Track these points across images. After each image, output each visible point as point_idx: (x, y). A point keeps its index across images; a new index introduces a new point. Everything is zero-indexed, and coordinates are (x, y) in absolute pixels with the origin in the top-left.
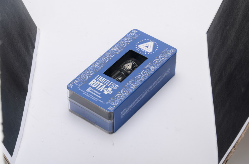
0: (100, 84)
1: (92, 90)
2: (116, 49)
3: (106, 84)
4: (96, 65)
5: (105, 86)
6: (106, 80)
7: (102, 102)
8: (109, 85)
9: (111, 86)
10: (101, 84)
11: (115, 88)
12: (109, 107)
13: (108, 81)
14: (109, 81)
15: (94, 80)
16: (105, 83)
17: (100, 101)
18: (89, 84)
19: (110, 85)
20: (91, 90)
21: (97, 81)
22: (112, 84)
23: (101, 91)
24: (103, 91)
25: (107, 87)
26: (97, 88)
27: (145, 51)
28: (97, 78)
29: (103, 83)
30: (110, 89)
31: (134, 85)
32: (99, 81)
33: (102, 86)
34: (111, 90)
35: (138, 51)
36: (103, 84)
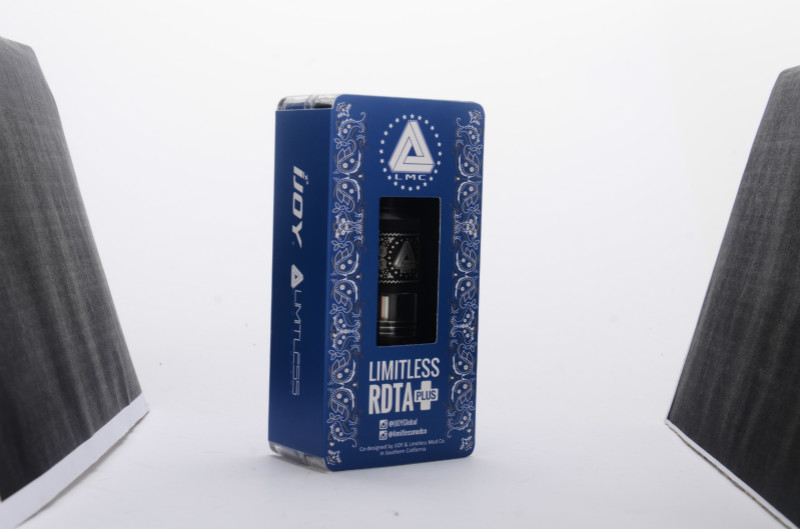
0: (394, 390)
1: (392, 423)
2: (347, 228)
3: (409, 377)
4: (342, 332)
5: (409, 385)
6: (400, 365)
7: (436, 442)
8: (416, 376)
9: (423, 373)
10: (398, 386)
11: (435, 372)
12: (460, 443)
13: (406, 364)
14: (409, 361)
15: (372, 387)
16: (402, 377)
17: (430, 442)
18: (371, 412)
19: (419, 373)
20: (390, 429)
21: (380, 383)
22: (420, 364)
23: (411, 409)
24: (417, 405)
25: (416, 385)
26: (397, 410)
27: (417, 175)
28: (375, 376)
29: (399, 381)
30: (426, 386)
31: (467, 326)
32: (386, 382)
33: (403, 390)
34: (433, 387)
35: (403, 187)
36: (401, 385)
